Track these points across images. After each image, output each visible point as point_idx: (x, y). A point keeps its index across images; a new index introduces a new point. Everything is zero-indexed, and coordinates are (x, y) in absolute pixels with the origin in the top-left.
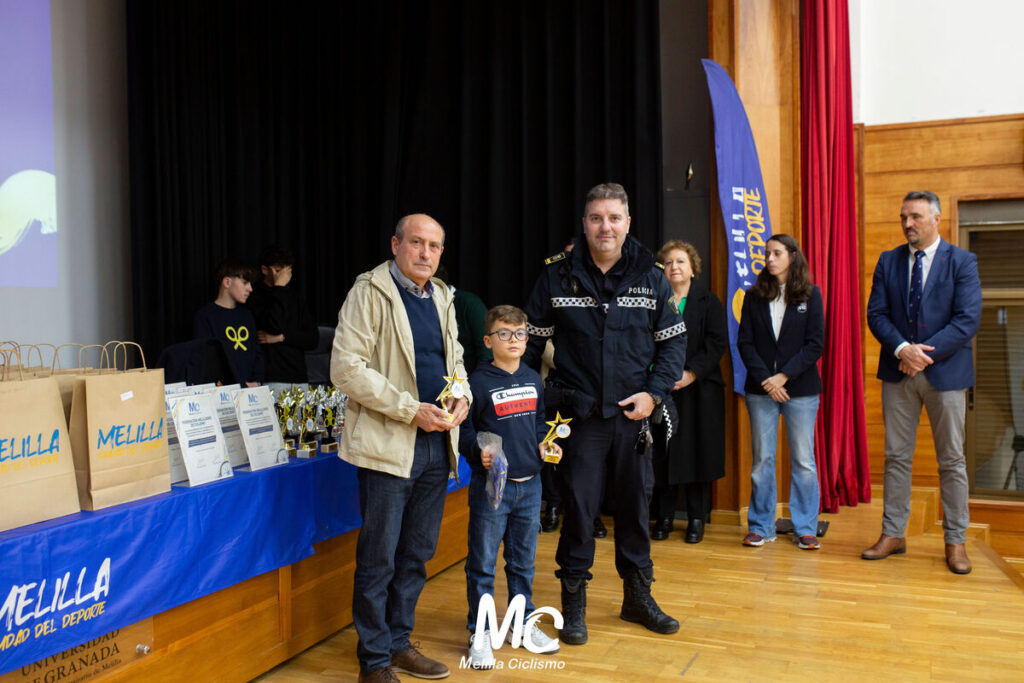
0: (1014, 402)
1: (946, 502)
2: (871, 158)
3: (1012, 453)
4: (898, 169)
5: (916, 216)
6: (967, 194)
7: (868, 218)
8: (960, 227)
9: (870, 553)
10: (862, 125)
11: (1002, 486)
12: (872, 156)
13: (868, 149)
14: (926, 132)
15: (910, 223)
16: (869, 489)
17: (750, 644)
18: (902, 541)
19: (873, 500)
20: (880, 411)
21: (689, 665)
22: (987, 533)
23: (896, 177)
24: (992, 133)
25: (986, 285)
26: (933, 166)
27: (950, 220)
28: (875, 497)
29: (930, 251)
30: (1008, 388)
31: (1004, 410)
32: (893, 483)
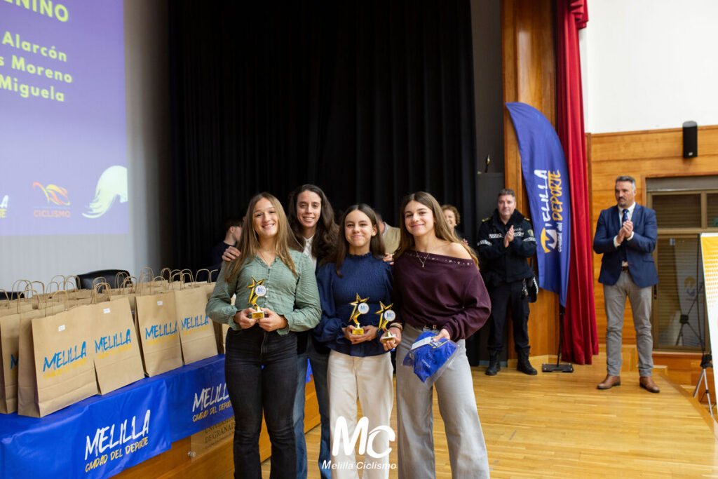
0: (680, 294)
1: (642, 353)
2: (596, 152)
3: (680, 324)
4: (611, 159)
5: (625, 191)
6: (651, 174)
7: (594, 187)
8: (647, 193)
9: (602, 385)
10: (590, 134)
11: (674, 344)
12: (595, 151)
13: (593, 147)
14: (626, 138)
15: (621, 194)
16: (597, 346)
17: (543, 425)
18: (619, 378)
19: (600, 353)
20: (603, 301)
21: (513, 436)
22: (666, 371)
23: (609, 163)
24: (664, 139)
25: (660, 226)
26: (630, 158)
27: (641, 189)
28: (601, 351)
29: (631, 209)
30: (677, 286)
31: (674, 300)
32: (612, 346)
